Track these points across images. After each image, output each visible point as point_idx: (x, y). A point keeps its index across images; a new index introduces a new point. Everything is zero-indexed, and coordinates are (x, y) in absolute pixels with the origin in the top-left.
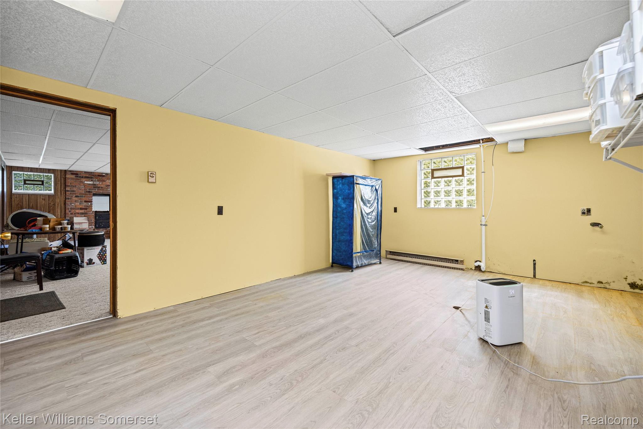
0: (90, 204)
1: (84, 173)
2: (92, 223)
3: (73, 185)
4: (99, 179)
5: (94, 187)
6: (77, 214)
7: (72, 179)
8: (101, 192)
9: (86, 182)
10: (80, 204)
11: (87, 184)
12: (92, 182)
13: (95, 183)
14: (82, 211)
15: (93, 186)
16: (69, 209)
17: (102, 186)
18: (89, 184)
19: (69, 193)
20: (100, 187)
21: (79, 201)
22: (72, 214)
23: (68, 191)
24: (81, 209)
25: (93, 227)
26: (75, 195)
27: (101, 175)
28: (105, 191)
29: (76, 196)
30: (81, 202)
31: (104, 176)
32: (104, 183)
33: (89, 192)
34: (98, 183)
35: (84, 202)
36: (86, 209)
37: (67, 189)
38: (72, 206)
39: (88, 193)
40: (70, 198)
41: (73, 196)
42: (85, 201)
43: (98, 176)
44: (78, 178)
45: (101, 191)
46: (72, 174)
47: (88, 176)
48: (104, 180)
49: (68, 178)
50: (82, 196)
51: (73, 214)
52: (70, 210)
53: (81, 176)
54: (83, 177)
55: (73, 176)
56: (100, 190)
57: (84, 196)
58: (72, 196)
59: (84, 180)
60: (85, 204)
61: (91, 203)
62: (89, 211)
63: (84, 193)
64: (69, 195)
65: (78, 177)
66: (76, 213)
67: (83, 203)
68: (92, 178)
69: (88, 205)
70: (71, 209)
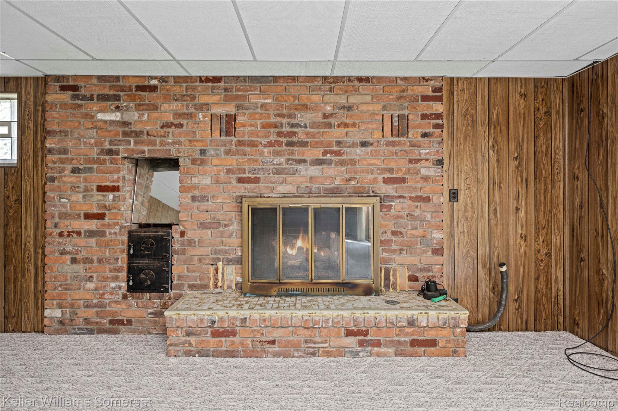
0: (111, 197)
1: (95, 81)
2: (119, 270)
3: (66, 129)
4: (138, 102)
5: (125, 134)
6: (75, 235)
7: (63, 106)
8: (144, 152)
9: (100, 116)
10: (84, 197)
11: (105, 122)
12: (118, 114)
13: (127, 117)
14: (93, 225)
15: (121, 130)
16: (53, 217)
17: (148, 128)
18: (112, 122)
19: (56, 157)
20: (141, 132)
21: (82, 186)
22: (61, 235)
23: (50, 151)
24: (88, 216)
25: (120, 288)
26: (70, 167)
27: (146, 83)
28: (158, 147)
29: (74, 171)
30: (86, 190)
31: (153, 89)
32: (155, 114)
33: (110, 152)
34: (135, 116)
35: (95, 192)
36: (101, 216)
37: (50, 143)
38: (63, 205)
39: (107, 157)
40: (56, 175)
41: (64, 168)
42: (101, 189)
43: (140, 88)
44: (80, 102)
45: (146, 148)
46: (63, 88)
47: (106, 91)
48: (153, 105)
49: (53, 105)
50: (91, 170)
51: (66, 234)
52: (57, 219)
53: (88, 94)
54: (91, 98)
55: (66, 97)
56: (142, 143)
57: (95, 166)
58: (62, 171)
59: (94, 109)
60: (98, 197)
61: (117, 194)
62: (109, 225)
63: (95, 156)
64: (53, 165)
65: (75, 97)
66: (73, 232)
67: (92, 196)
68: (117, 98)
69: (107, 204)
70: (60, 218)
